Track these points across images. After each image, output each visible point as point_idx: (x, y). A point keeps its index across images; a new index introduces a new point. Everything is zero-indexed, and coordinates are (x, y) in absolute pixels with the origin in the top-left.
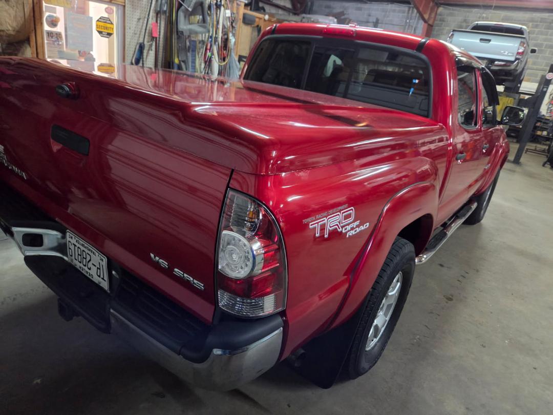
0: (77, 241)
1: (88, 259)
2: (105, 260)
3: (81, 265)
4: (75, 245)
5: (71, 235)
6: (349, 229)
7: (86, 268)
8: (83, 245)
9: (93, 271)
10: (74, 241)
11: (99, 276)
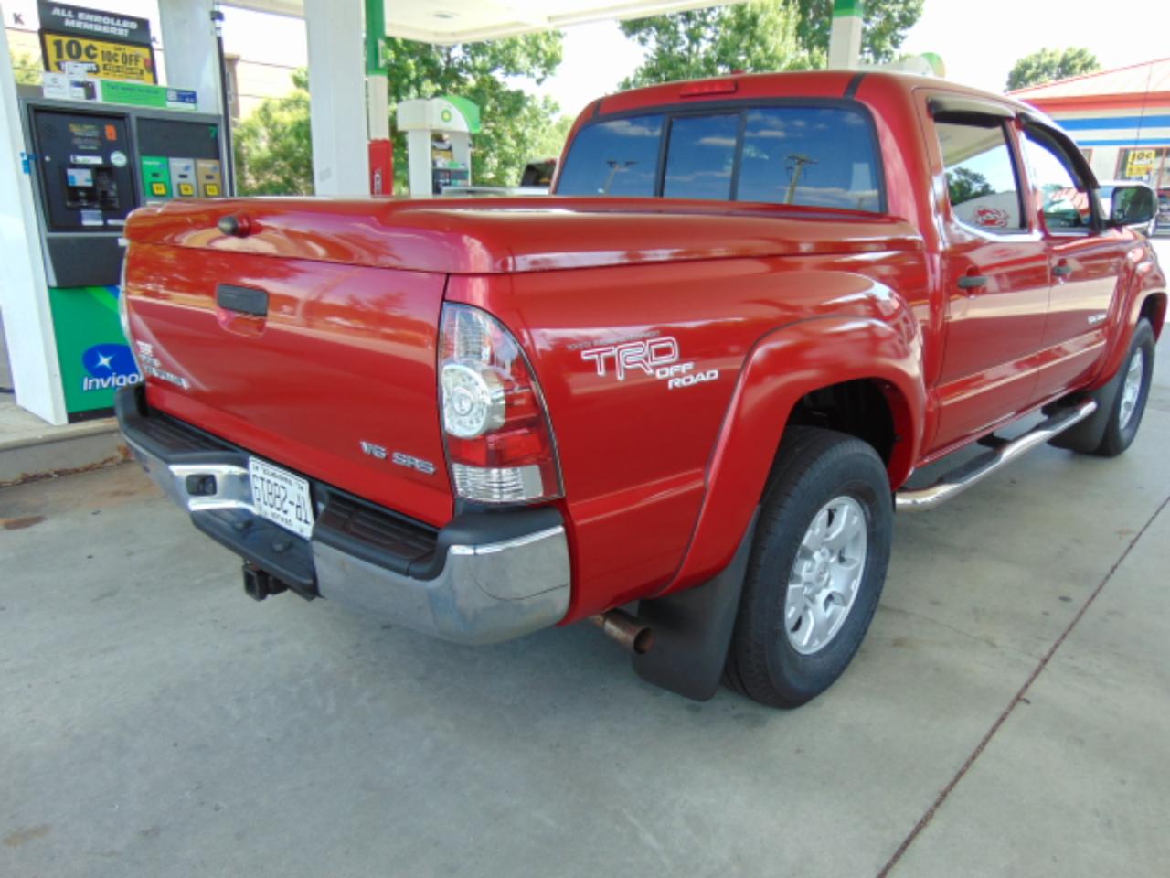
0: (265, 471)
1: (282, 496)
2: (306, 485)
3: (274, 510)
4: (262, 479)
5: (256, 464)
6: (672, 374)
7: (281, 513)
8: (273, 475)
9: (292, 515)
10: (260, 473)
11: (300, 519)
